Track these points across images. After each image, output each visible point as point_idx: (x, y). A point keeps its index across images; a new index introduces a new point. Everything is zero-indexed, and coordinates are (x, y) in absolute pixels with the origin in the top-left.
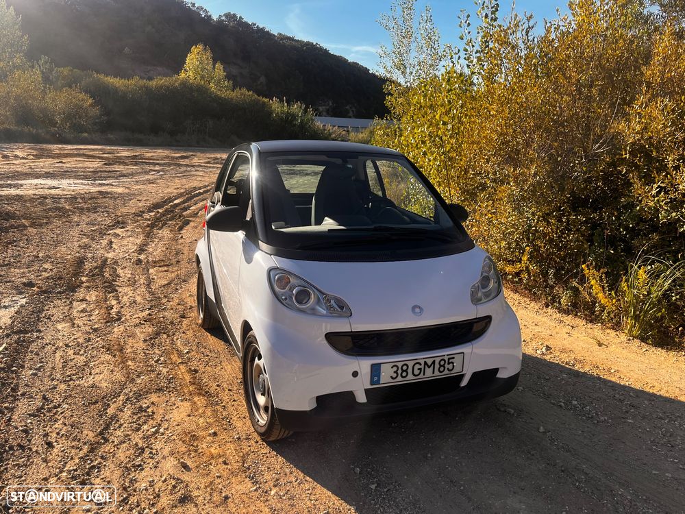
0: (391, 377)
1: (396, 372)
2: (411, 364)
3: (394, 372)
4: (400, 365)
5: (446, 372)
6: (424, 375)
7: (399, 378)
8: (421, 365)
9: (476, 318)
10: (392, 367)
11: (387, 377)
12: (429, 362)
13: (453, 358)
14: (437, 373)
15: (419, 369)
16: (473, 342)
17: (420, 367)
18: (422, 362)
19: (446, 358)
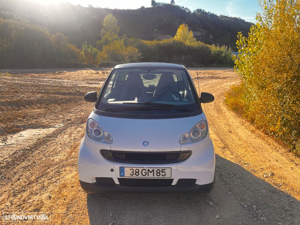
0: (130, 174)
1: (133, 172)
2: (140, 169)
3: (132, 172)
4: (135, 169)
5: (161, 176)
6: (148, 176)
7: (134, 175)
8: (146, 170)
9: (180, 151)
10: (131, 170)
11: (128, 174)
12: (151, 170)
13: (165, 170)
14: (155, 176)
15: (145, 173)
16: (178, 163)
17: (146, 172)
18: (147, 169)
19: (161, 169)
